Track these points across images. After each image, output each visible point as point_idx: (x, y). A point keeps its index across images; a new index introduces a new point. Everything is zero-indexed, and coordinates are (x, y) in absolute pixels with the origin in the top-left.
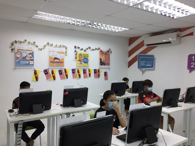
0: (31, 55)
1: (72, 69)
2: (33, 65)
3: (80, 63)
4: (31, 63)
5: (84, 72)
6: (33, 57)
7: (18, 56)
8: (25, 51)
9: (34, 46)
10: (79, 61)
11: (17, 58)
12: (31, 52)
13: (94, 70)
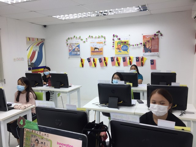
0: (78, 47)
1: (111, 58)
2: (79, 54)
3: (119, 51)
4: (78, 53)
5: (124, 60)
6: (79, 48)
7: (70, 49)
8: (74, 45)
9: (80, 40)
10: (117, 49)
11: (70, 50)
12: (78, 45)
13: (136, 58)
